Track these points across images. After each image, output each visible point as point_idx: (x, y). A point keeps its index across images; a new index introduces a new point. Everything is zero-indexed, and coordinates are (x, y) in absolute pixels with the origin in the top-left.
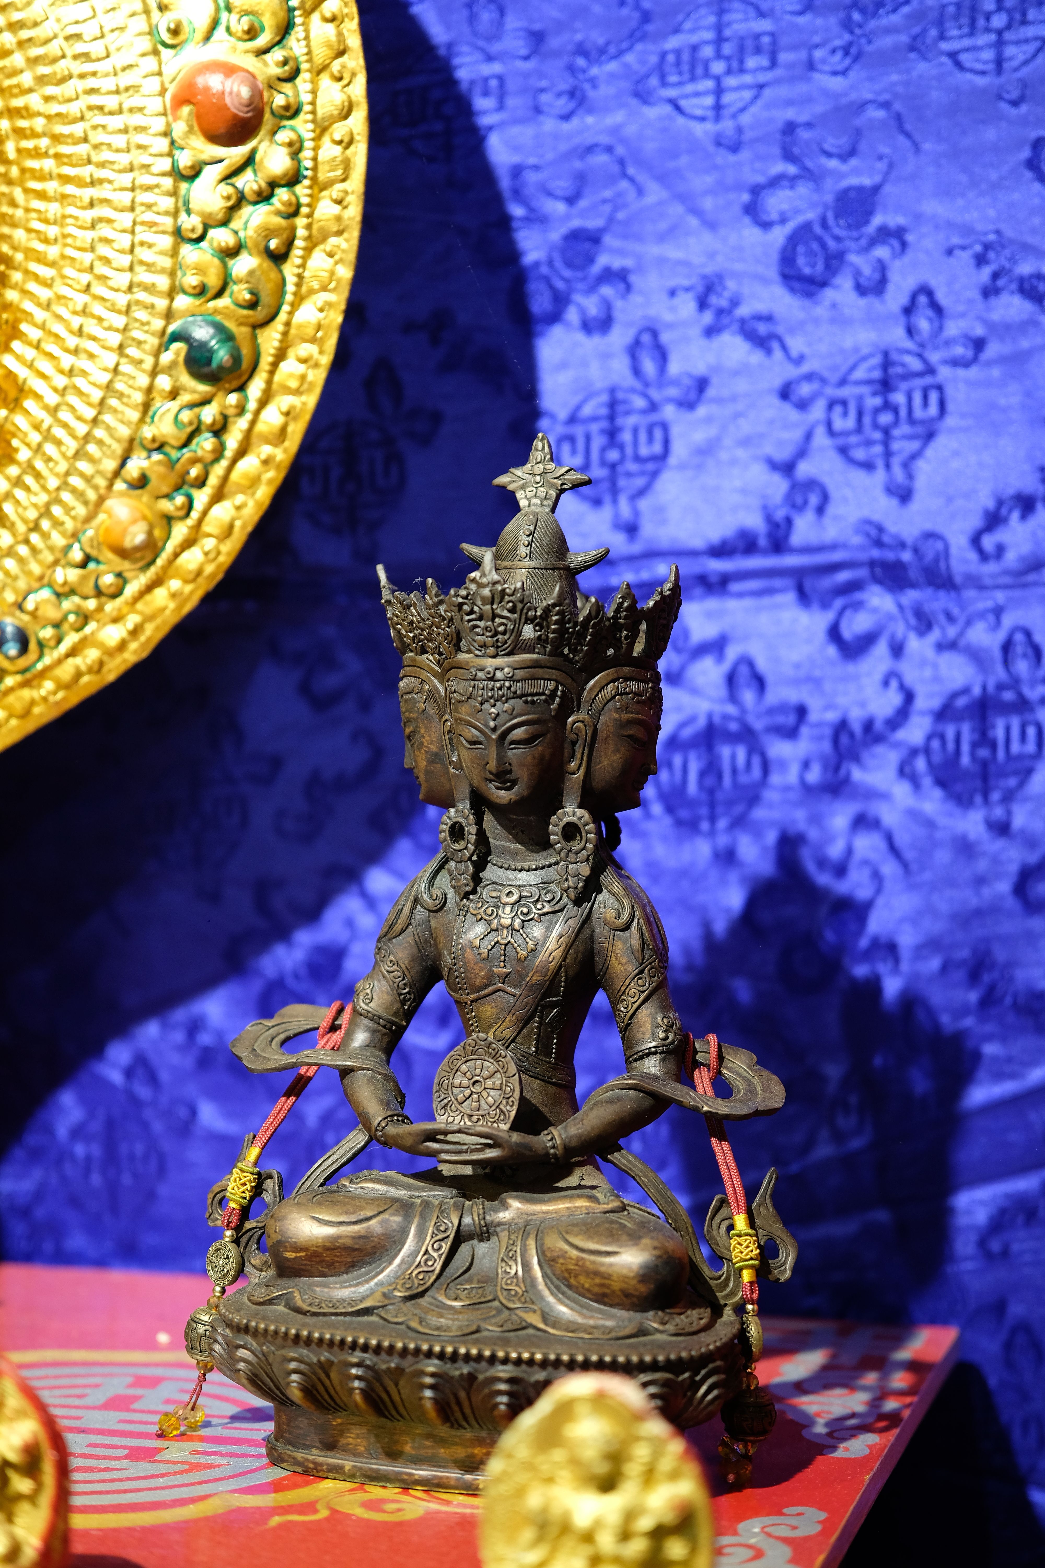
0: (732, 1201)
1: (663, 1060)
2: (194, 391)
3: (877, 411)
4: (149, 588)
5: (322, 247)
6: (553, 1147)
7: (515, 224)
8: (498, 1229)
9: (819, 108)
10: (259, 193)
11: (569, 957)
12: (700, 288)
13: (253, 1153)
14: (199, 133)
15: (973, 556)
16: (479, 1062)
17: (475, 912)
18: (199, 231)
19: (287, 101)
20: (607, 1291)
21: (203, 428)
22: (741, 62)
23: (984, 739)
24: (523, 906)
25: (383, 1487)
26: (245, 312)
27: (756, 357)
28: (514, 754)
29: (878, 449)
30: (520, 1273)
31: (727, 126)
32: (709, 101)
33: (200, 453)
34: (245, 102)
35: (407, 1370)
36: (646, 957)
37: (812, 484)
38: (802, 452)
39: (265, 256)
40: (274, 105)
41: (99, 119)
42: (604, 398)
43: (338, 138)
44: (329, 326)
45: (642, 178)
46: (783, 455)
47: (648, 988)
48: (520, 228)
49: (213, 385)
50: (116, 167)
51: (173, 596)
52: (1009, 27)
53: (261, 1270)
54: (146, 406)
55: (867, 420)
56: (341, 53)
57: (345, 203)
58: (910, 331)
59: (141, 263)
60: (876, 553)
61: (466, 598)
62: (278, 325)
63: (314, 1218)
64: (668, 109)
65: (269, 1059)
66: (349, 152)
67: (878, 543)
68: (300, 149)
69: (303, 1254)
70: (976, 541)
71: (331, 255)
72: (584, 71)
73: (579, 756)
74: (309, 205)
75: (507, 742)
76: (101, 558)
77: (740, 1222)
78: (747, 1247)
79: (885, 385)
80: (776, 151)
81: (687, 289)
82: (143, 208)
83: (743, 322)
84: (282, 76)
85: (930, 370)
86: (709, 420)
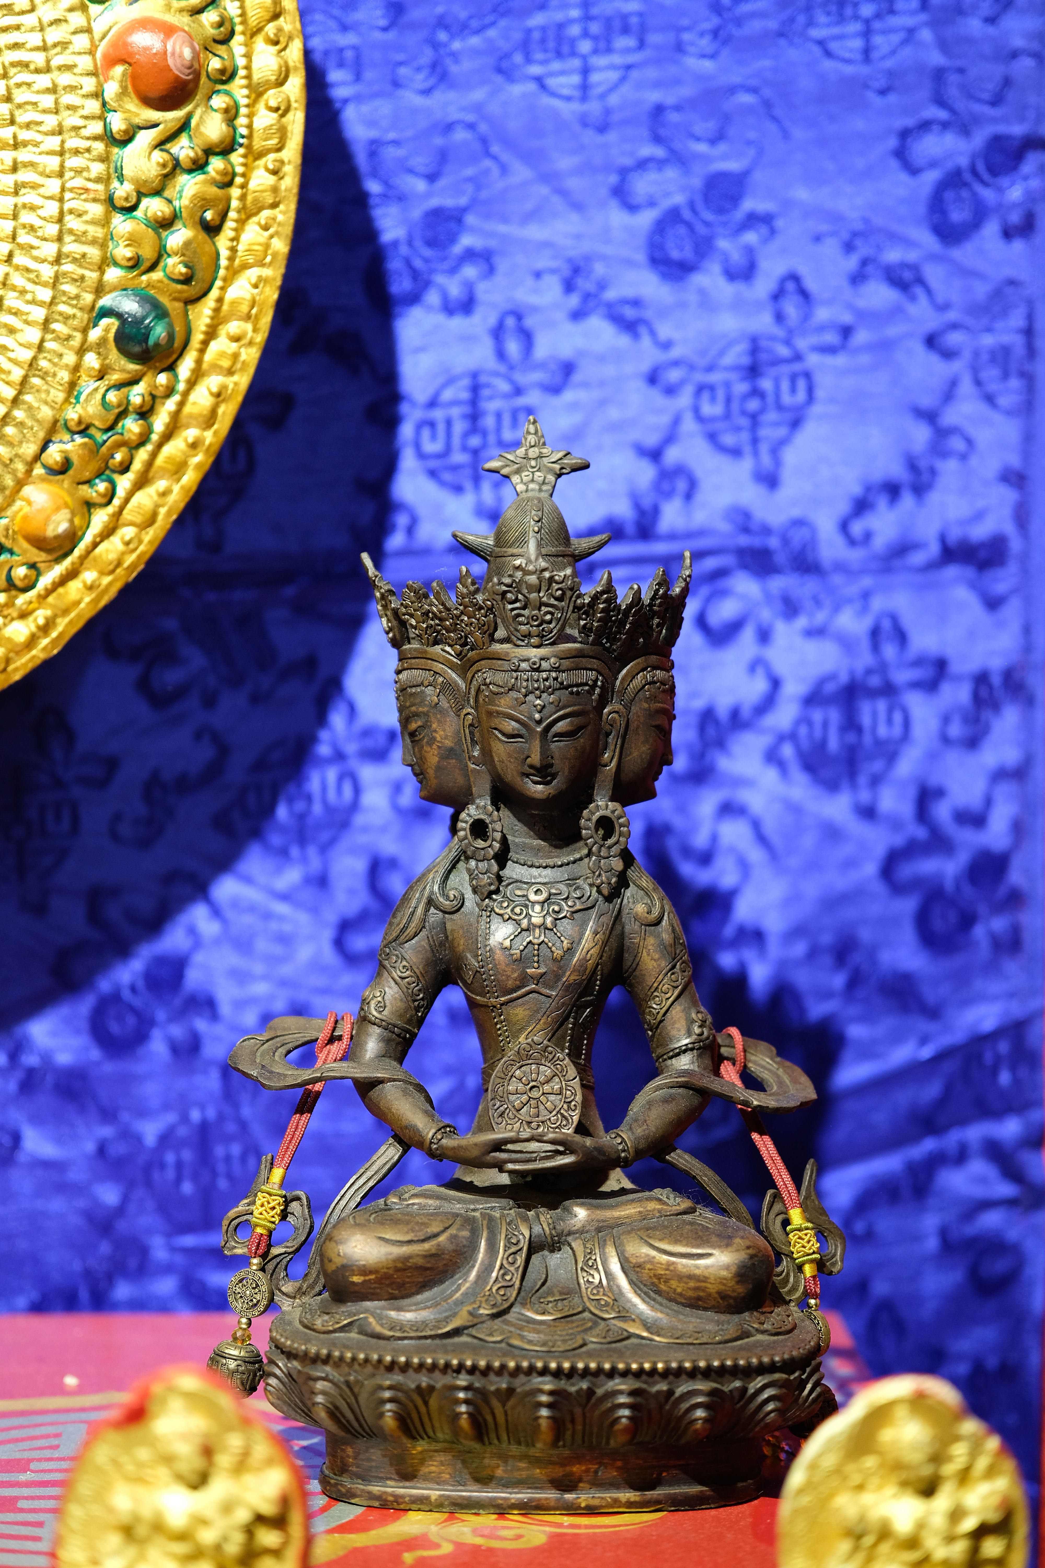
0: (785, 1195)
1: (699, 1056)
2: (123, 370)
3: (746, 397)
4: (63, 581)
5: (255, 219)
6: (624, 1151)
7: (372, 201)
8: (570, 1239)
9: (686, 91)
10: (194, 161)
11: (605, 955)
12: (567, 272)
13: (277, 1174)
14: (133, 95)
15: (839, 541)
16: (534, 1067)
17: (501, 912)
18: (134, 200)
19: (223, 64)
20: (701, 1294)
21: (131, 409)
22: (609, 41)
23: (851, 724)
24: (554, 903)
25: (475, 1514)
26: (179, 287)
27: (623, 341)
28: (559, 748)
29: (745, 436)
30: (604, 1282)
31: (594, 107)
32: (576, 79)
33: (127, 436)
34: (187, 63)
35: (519, 1390)
36: (678, 952)
37: (681, 471)
38: (670, 438)
39: (199, 228)
40: (210, 69)
41: (25, 77)
42: (466, 382)
43: (273, 103)
44: (264, 303)
45: (505, 157)
46: (652, 440)
47: (681, 982)
48: (377, 205)
49: (143, 364)
50: (43, 128)
51: (90, 588)
52: (878, 16)
53: (294, 1298)
54: (72, 385)
55: (735, 406)
56: (276, 16)
57: (281, 174)
58: (779, 317)
59: (71, 232)
60: (744, 541)
61: (510, 586)
62: (210, 302)
63: (380, 1238)
64: (532, 87)
65: (285, 1076)
66: (284, 120)
67: (746, 530)
68: (236, 116)
69: (372, 1277)
70: (844, 527)
71: (266, 228)
72: (445, 45)
73: (612, 747)
74: (243, 175)
75: (550, 734)
76: (16, 549)
77: (796, 1216)
78: (809, 1242)
79: (753, 371)
80: (645, 132)
81: (553, 271)
82: (72, 174)
83: (610, 306)
84: (217, 38)
85: (798, 357)
86: (574, 406)
